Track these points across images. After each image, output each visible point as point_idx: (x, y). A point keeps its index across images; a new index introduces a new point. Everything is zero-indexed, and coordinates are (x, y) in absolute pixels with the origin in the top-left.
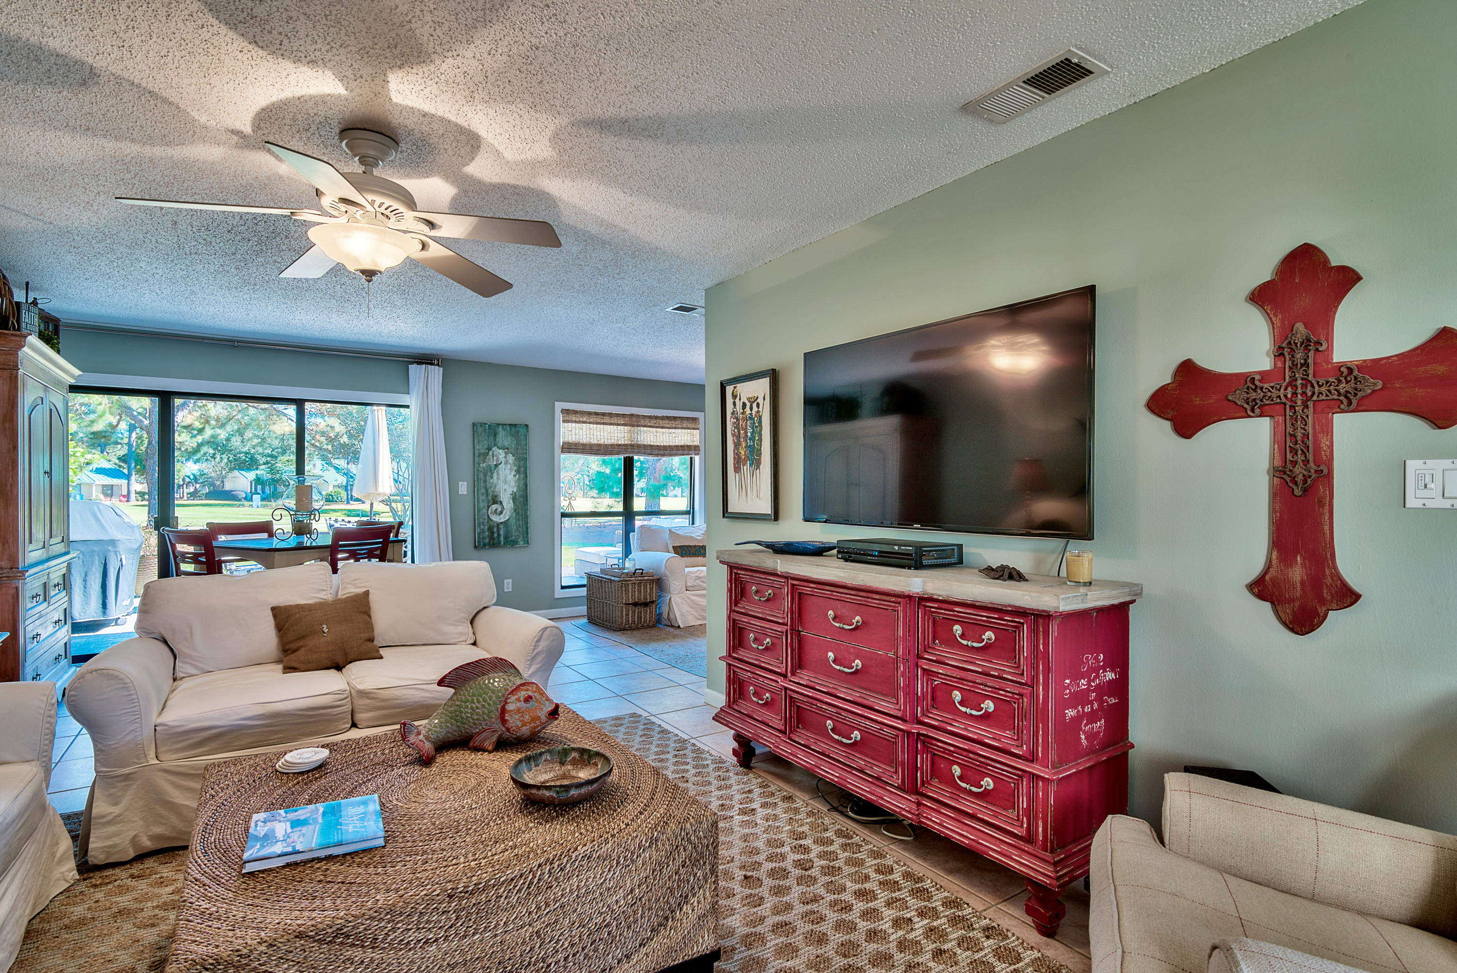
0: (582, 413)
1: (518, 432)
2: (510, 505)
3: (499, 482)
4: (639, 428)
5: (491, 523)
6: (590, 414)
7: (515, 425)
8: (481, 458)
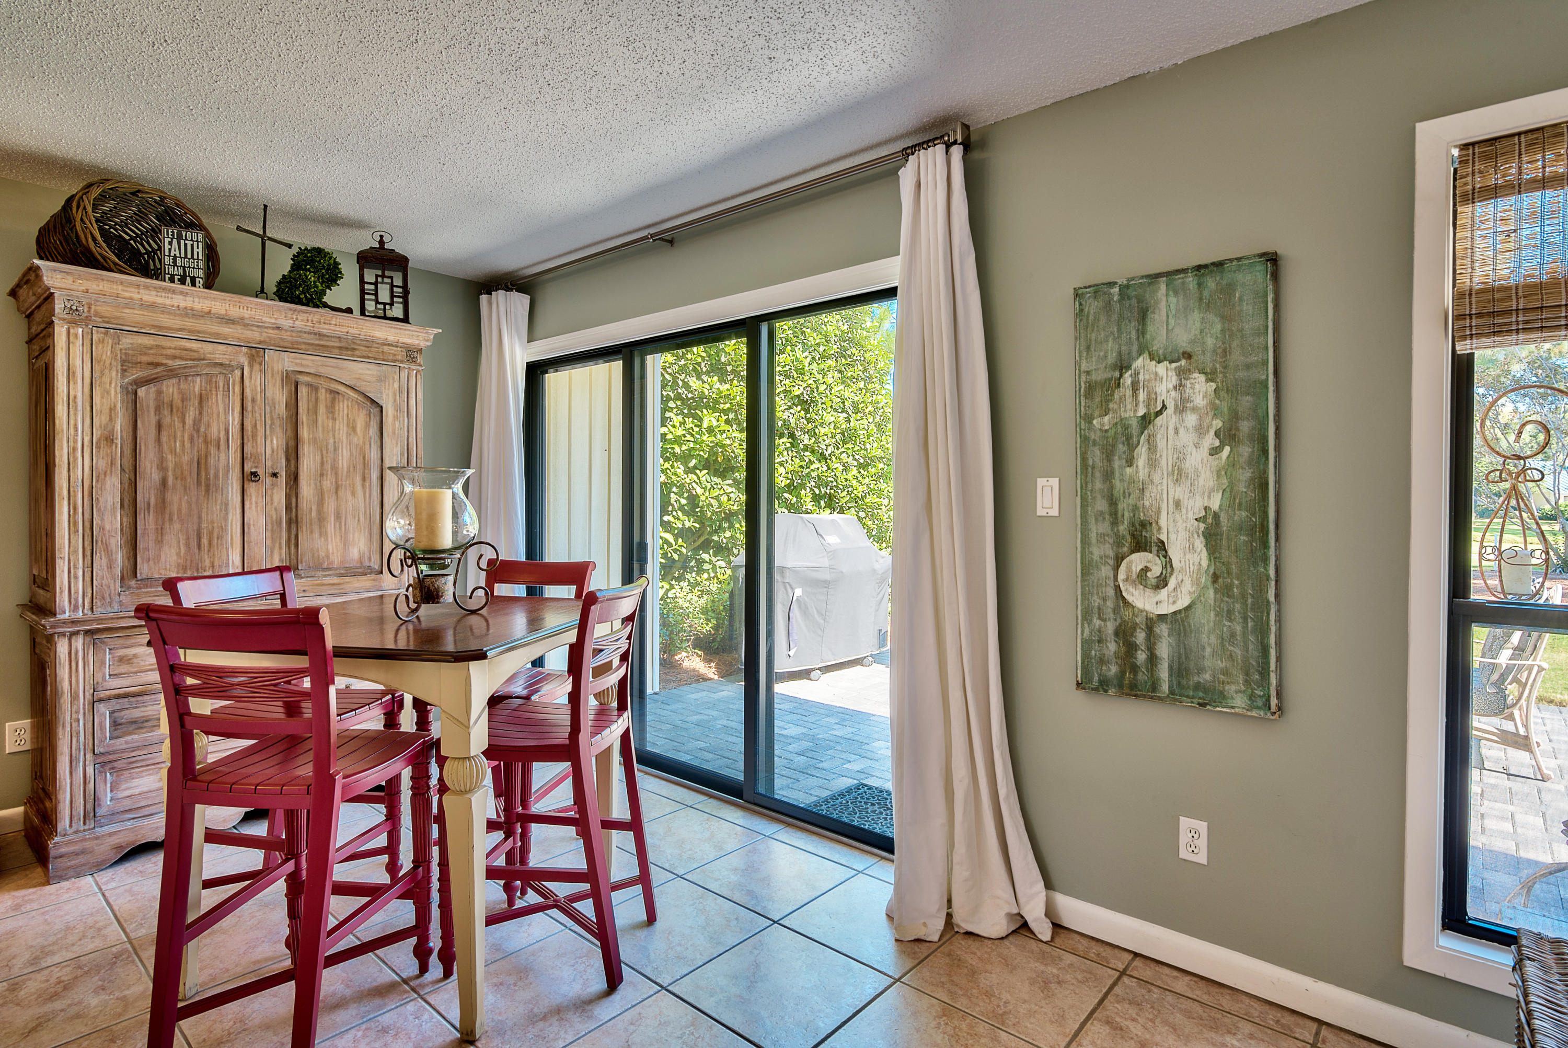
1: (1228, 290)
2: (1194, 558)
3: (1156, 477)
5: (1127, 614)
7: (1218, 265)
8: (1097, 400)
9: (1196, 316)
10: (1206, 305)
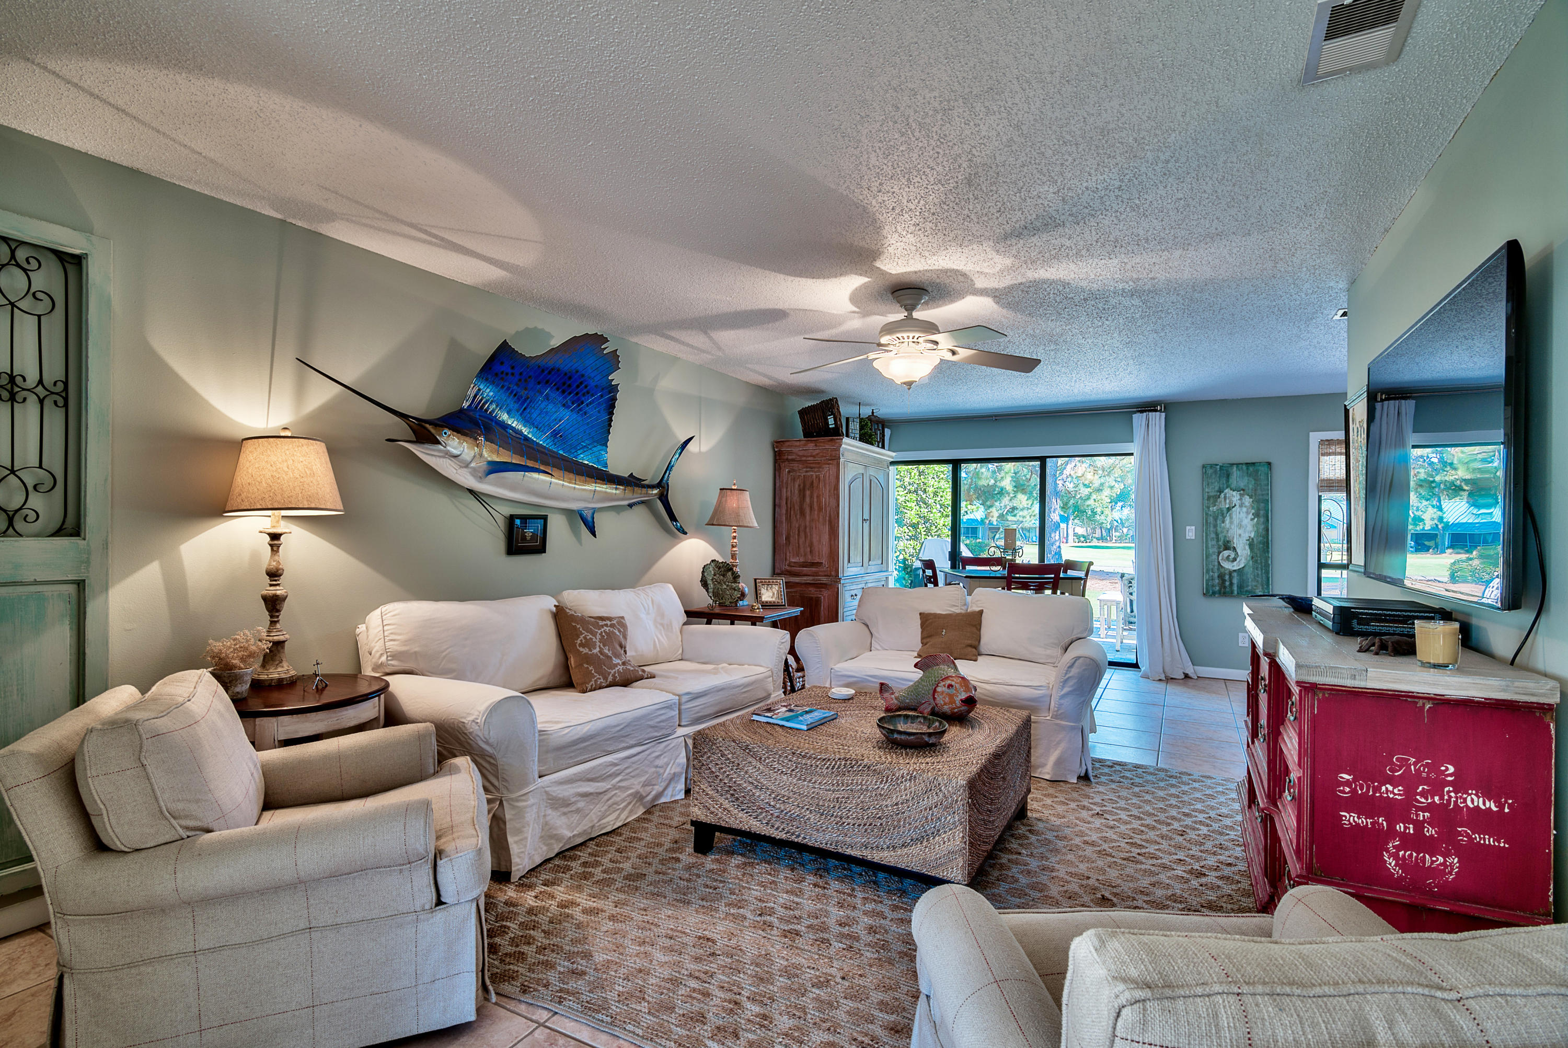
1: (1257, 471)
2: (1246, 552)
3: (1233, 527)
5: (1222, 570)
7: (1254, 464)
8: (1212, 501)
9: (1246, 478)
10: (1249, 475)
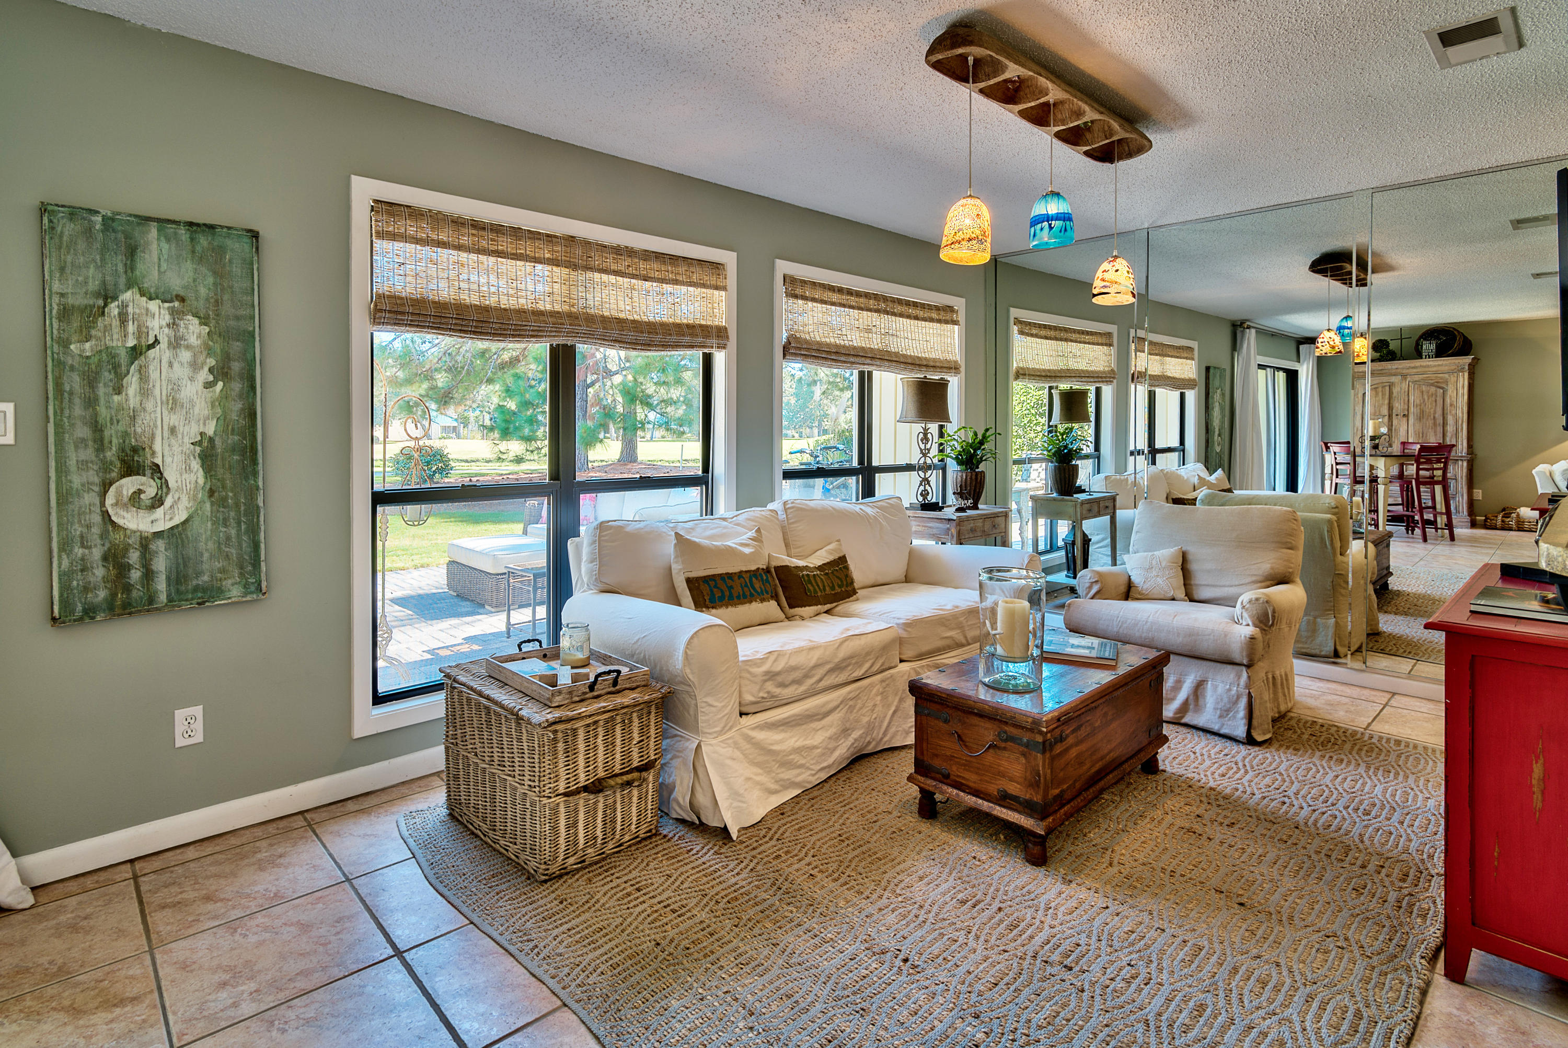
0: (437, 218)
1: (220, 251)
2: (193, 477)
3: (149, 405)
4: (589, 274)
5: (118, 537)
6: (458, 223)
7: (212, 227)
8: (76, 324)
9: (187, 266)
10: (198, 258)
